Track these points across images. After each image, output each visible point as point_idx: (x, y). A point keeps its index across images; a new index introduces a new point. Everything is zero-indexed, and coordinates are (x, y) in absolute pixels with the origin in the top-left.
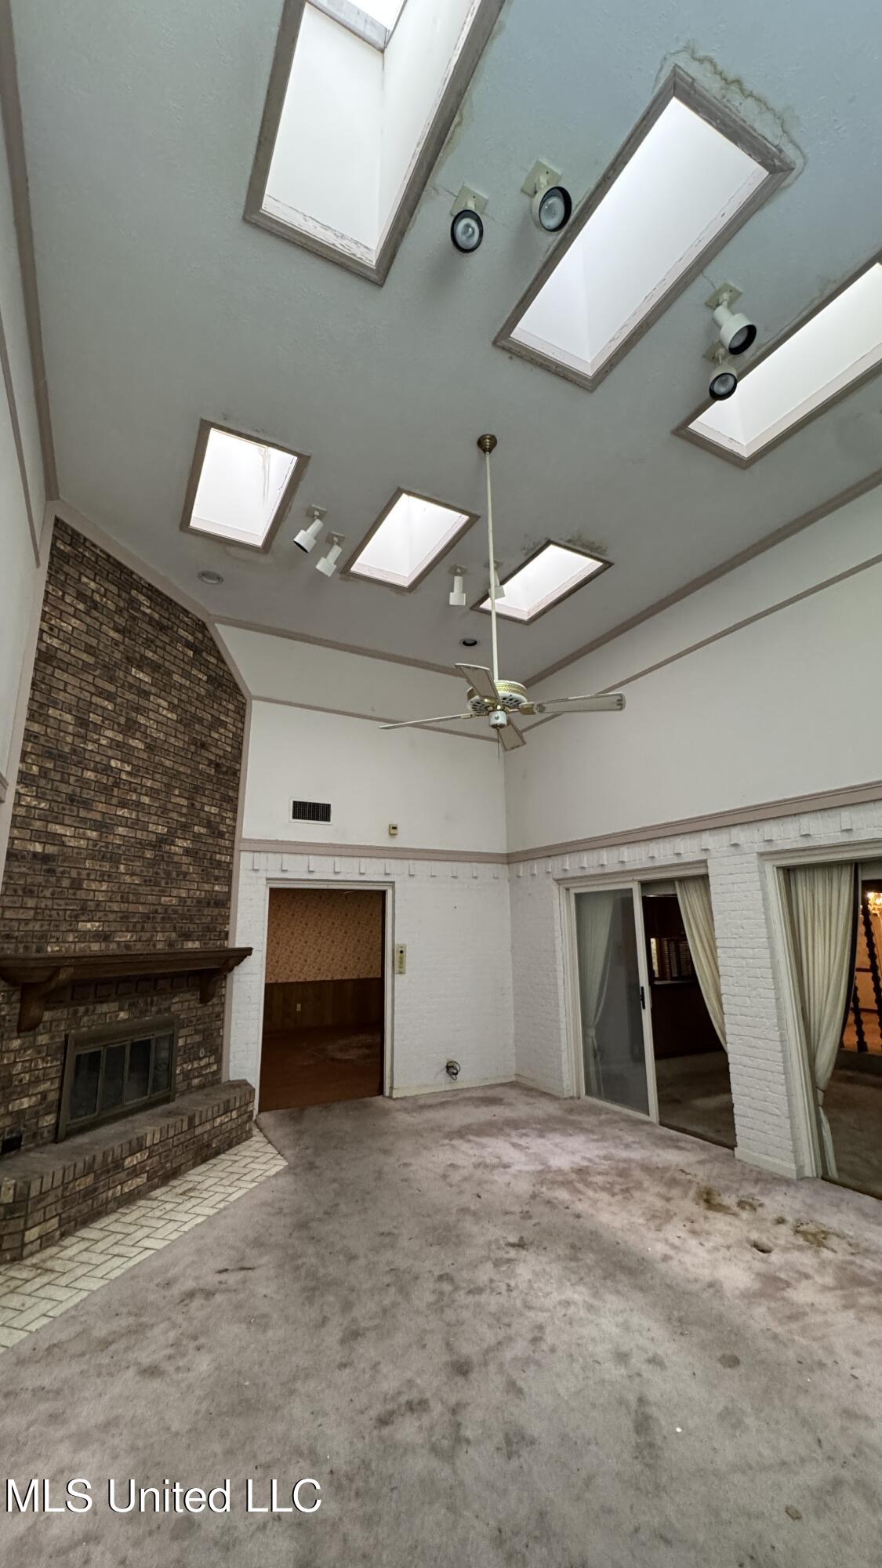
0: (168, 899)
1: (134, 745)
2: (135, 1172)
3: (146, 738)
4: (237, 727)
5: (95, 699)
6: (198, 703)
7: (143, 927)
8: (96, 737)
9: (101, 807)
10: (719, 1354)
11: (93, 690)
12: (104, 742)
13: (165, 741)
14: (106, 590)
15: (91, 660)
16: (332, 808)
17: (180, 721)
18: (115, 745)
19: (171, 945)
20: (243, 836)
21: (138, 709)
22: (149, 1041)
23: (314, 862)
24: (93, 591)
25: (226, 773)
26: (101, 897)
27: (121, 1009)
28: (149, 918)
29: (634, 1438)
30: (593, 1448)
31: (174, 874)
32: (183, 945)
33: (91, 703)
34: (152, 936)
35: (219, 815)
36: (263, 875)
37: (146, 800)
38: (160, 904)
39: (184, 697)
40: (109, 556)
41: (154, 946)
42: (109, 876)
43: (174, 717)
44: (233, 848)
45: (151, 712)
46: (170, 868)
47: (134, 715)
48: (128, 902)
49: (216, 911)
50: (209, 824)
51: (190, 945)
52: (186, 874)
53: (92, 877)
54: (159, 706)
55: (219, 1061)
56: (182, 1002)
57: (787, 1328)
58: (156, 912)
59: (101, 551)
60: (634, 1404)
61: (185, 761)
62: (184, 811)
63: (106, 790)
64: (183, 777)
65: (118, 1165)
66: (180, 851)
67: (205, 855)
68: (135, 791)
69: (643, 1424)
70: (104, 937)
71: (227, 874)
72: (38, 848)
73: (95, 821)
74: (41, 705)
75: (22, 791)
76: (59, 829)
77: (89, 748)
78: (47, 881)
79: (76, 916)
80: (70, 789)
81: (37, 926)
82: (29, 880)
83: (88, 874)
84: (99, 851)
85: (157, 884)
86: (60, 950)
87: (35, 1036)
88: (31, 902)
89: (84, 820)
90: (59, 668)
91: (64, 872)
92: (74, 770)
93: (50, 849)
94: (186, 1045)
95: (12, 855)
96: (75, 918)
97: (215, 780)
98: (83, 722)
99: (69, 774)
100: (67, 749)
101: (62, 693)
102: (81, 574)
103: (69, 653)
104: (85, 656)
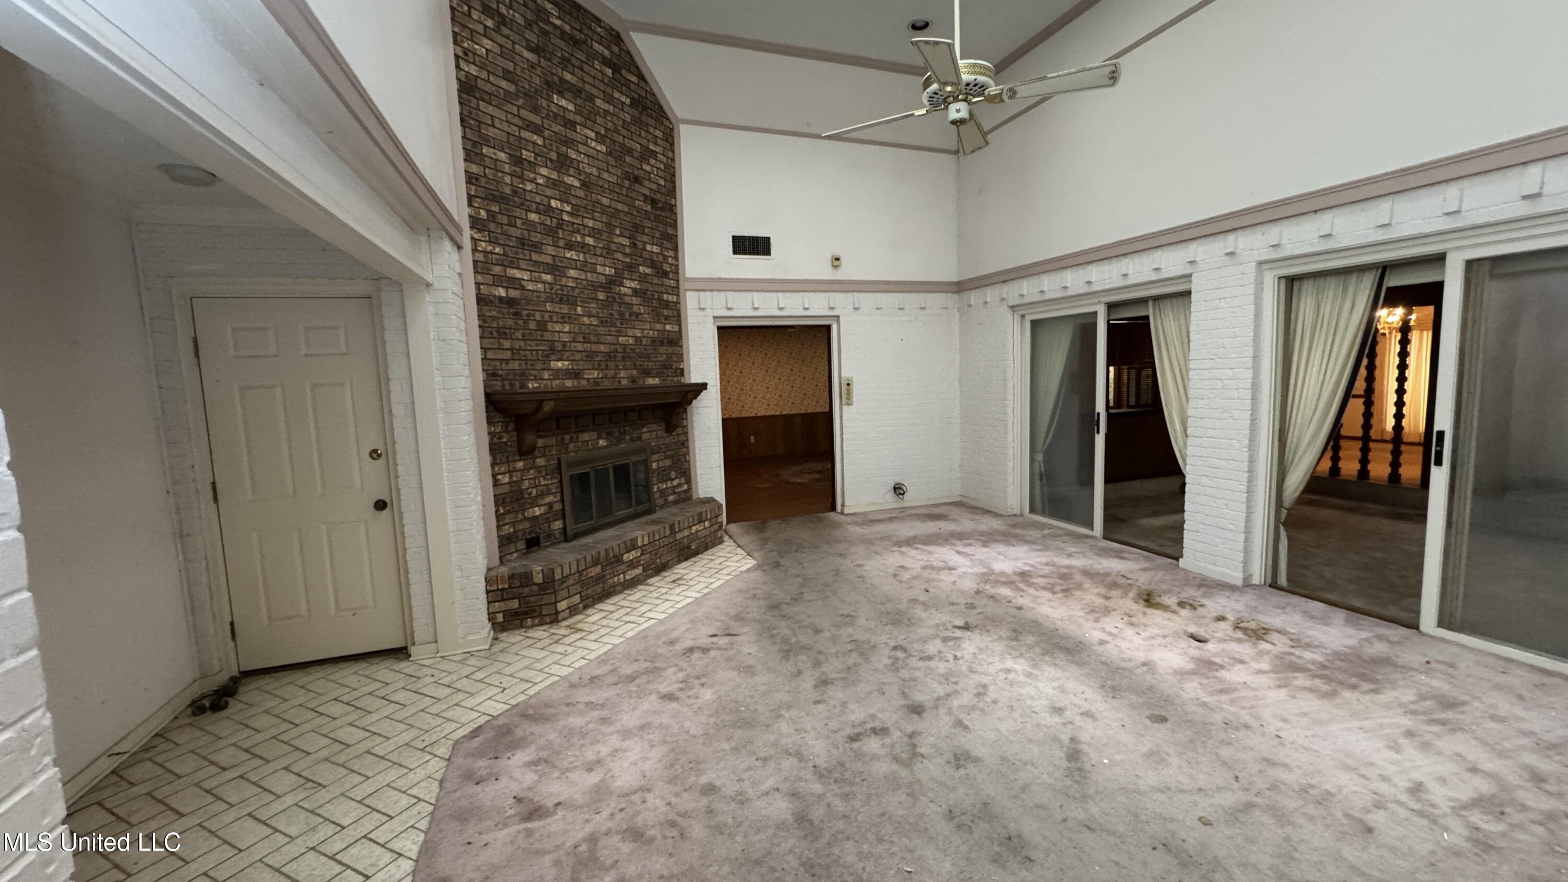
0: (625, 339)
1: (569, 182)
2: (632, 565)
3: (580, 174)
4: (667, 157)
5: (525, 134)
6: (623, 132)
7: (607, 365)
8: (532, 176)
9: (550, 250)
10: (1148, 713)
11: (519, 122)
12: (540, 181)
13: (599, 177)
15: (511, 88)
16: (772, 241)
17: (610, 153)
18: (552, 183)
19: (634, 381)
20: (687, 276)
21: (567, 142)
22: (627, 464)
23: (759, 299)
25: (662, 209)
26: (566, 338)
27: (600, 438)
28: (610, 357)
29: (1065, 764)
30: (1029, 767)
31: (627, 315)
32: (644, 381)
33: (520, 137)
34: (616, 374)
35: (661, 254)
36: (710, 313)
37: (590, 241)
38: (618, 344)
39: (610, 125)
41: (619, 382)
42: (570, 318)
43: (604, 149)
44: (678, 287)
45: (580, 145)
46: (623, 309)
47: (564, 149)
48: (590, 343)
49: (670, 350)
50: (653, 264)
52: (638, 315)
53: (555, 319)
54: (587, 137)
55: (689, 481)
56: (650, 432)
57: (1216, 698)
58: (616, 351)
60: (1067, 742)
61: (621, 197)
62: (628, 250)
63: (551, 232)
64: (622, 215)
65: (618, 559)
66: (630, 292)
67: (653, 295)
68: (578, 232)
69: (1074, 754)
70: (576, 375)
71: (675, 314)
72: (502, 292)
73: (548, 264)
74: (475, 143)
75: (476, 236)
76: (517, 274)
77: (528, 188)
78: (516, 323)
79: (548, 356)
80: (518, 233)
81: (515, 365)
82: (501, 323)
83: (551, 317)
84: (556, 294)
85: (613, 325)
86: (539, 387)
87: (534, 459)
88: (507, 344)
89: (537, 263)
90: (483, 100)
91: (528, 315)
92: (519, 212)
93: (513, 293)
94: (659, 468)
95: (481, 300)
96: (547, 358)
97: (652, 217)
98: (517, 161)
99: (516, 217)
100: (508, 190)
101: (491, 129)
103: (489, 81)
104: (504, 84)
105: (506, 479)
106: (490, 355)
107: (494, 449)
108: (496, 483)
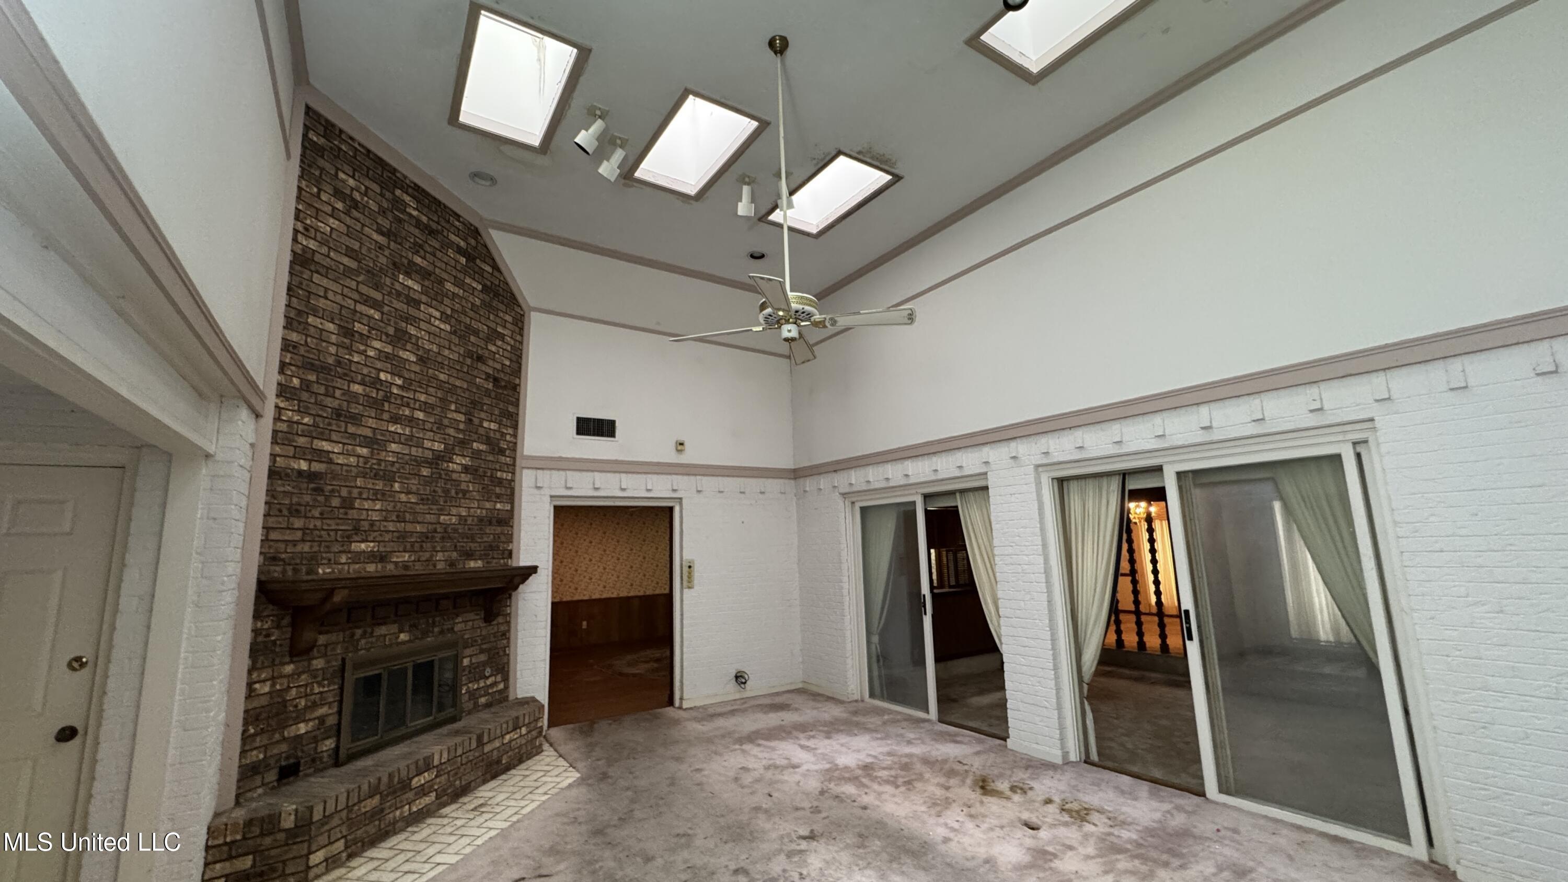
0: (447, 518)
1: (405, 357)
2: (423, 791)
3: (418, 350)
4: (516, 340)
5: (359, 307)
6: (471, 314)
7: (422, 547)
8: (362, 348)
9: (371, 423)
11: (356, 296)
12: (371, 353)
13: (439, 353)
14: (367, 188)
15: (353, 265)
16: (617, 424)
17: (454, 333)
18: (384, 356)
19: (452, 564)
20: (526, 453)
21: (408, 319)
22: (433, 661)
23: (600, 479)
24: (352, 189)
25: (505, 387)
26: (375, 516)
27: (401, 631)
28: (427, 538)
31: (453, 493)
32: (464, 564)
33: (356, 311)
34: (432, 556)
35: (499, 431)
36: (547, 492)
37: (420, 415)
38: (439, 523)
39: (457, 307)
40: (369, 151)
41: (435, 566)
42: (383, 495)
43: (448, 328)
44: (514, 465)
45: (422, 323)
46: (449, 486)
47: (404, 325)
48: (405, 522)
49: (499, 530)
50: (488, 441)
51: (472, 564)
52: (465, 492)
53: (364, 496)
54: (431, 316)
55: (506, 679)
56: (465, 622)
58: (435, 531)
59: (359, 144)
61: (461, 374)
62: (462, 426)
63: (376, 404)
64: (459, 391)
65: (405, 785)
66: (459, 468)
67: (485, 472)
68: (408, 405)
70: (382, 558)
71: (510, 493)
72: (304, 465)
73: (366, 437)
74: (300, 312)
75: (282, 405)
76: (326, 446)
77: (356, 359)
78: (315, 500)
79: (348, 537)
80: (336, 404)
81: (306, 548)
82: (295, 500)
83: (360, 494)
84: (371, 469)
85: (435, 503)
86: (333, 572)
87: (310, 660)
88: (298, 523)
89: (353, 436)
90: (317, 272)
91: (333, 491)
92: (339, 383)
93: (317, 467)
94: (472, 664)
95: (274, 474)
96: (348, 539)
97: (493, 395)
98: (347, 332)
99: (334, 387)
100: (331, 360)
101: (322, 300)
102: (337, 169)
103: (328, 256)
104: (346, 260)
105: (266, 688)
106: (273, 536)
107: (255, 651)
108: (251, 693)
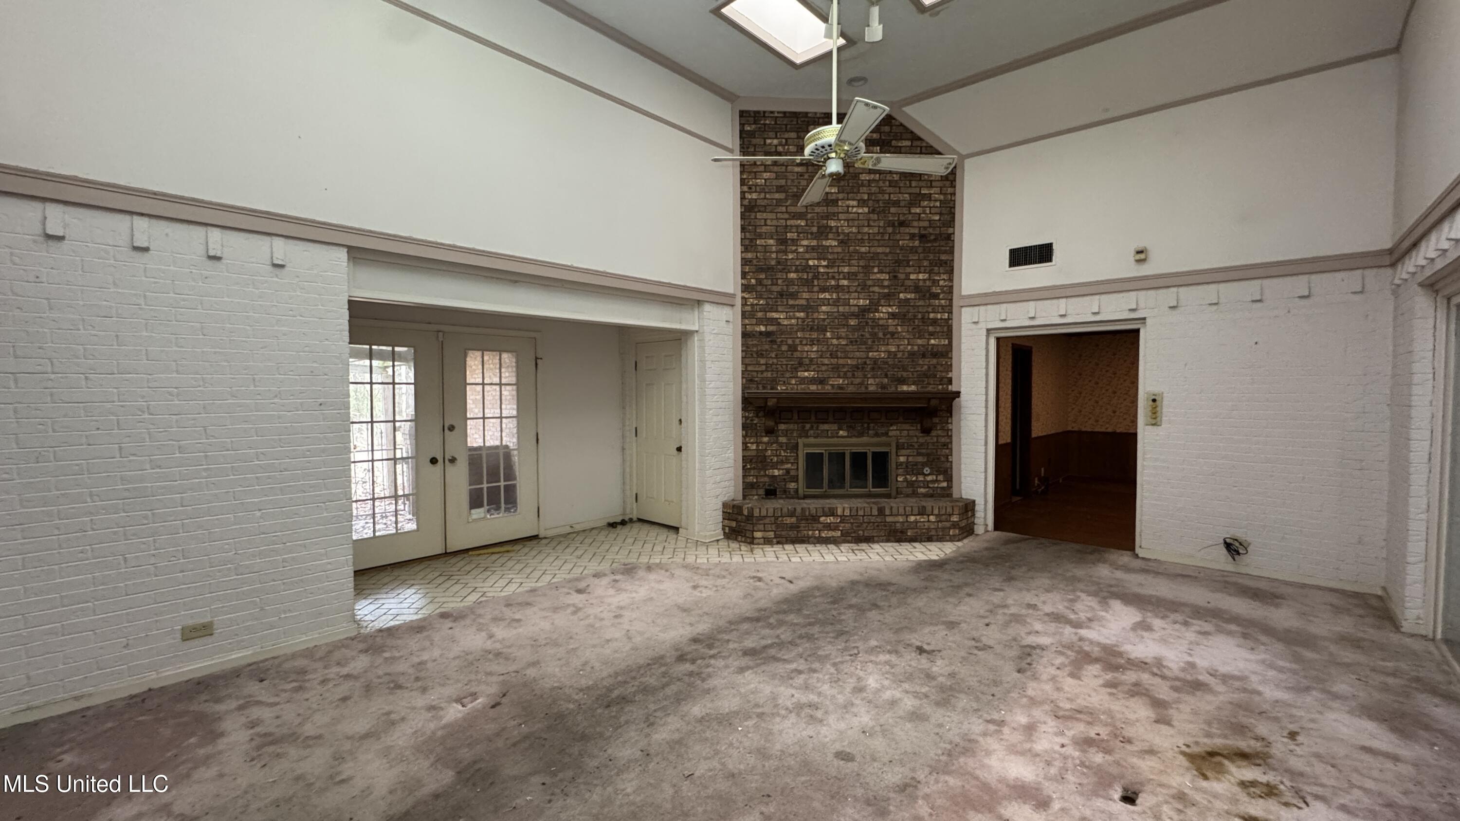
0: (875, 354)
1: (828, 244)
2: (829, 527)
3: (839, 236)
5: (789, 223)
7: (853, 375)
8: (794, 248)
9: (805, 295)
11: (786, 216)
12: (801, 250)
13: (859, 232)
14: (786, 139)
15: (781, 196)
16: (1054, 247)
17: (873, 211)
18: (810, 249)
20: (964, 293)
21: (828, 217)
23: (1031, 308)
24: (776, 146)
25: (935, 240)
26: (813, 355)
27: (840, 429)
28: (858, 368)
31: (881, 335)
32: (897, 388)
33: (786, 226)
34: (863, 381)
35: (929, 279)
36: (983, 326)
37: (845, 282)
38: (868, 357)
40: (785, 113)
41: (867, 388)
42: (818, 341)
43: (866, 210)
44: (951, 305)
45: (840, 215)
46: (876, 330)
47: (825, 222)
48: (837, 358)
49: (934, 361)
50: (917, 289)
51: (905, 388)
53: (804, 342)
54: (848, 207)
55: (949, 479)
56: (901, 430)
58: (865, 363)
59: (778, 112)
61: (882, 242)
62: (886, 283)
63: (808, 283)
64: (881, 256)
65: (815, 519)
66: (886, 316)
67: (915, 316)
68: (833, 278)
70: (822, 381)
71: (947, 330)
72: (763, 328)
73: (802, 305)
74: (751, 240)
75: (747, 296)
76: (775, 315)
77: (790, 257)
78: (771, 348)
80: (778, 289)
81: (769, 375)
82: (759, 348)
83: (801, 342)
84: (808, 325)
85: (865, 343)
86: (787, 389)
87: (777, 437)
88: (763, 361)
89: (793, 306)
90: (759, 211)
91: (782, 341)
92: (779, 275)
93: (771, 328)
94: (907, 462)
95: (745, 335)
96: (795, 369)
98: (783, 241)
99: (777, 279)
100: (773, 263)
101: (764, 228)
102: (765, 139)
103: (765, 198)
104: (777, 196)
105: (754, 447)
106: (749, 368)
107: (745, 427)
108: (745, 448)
